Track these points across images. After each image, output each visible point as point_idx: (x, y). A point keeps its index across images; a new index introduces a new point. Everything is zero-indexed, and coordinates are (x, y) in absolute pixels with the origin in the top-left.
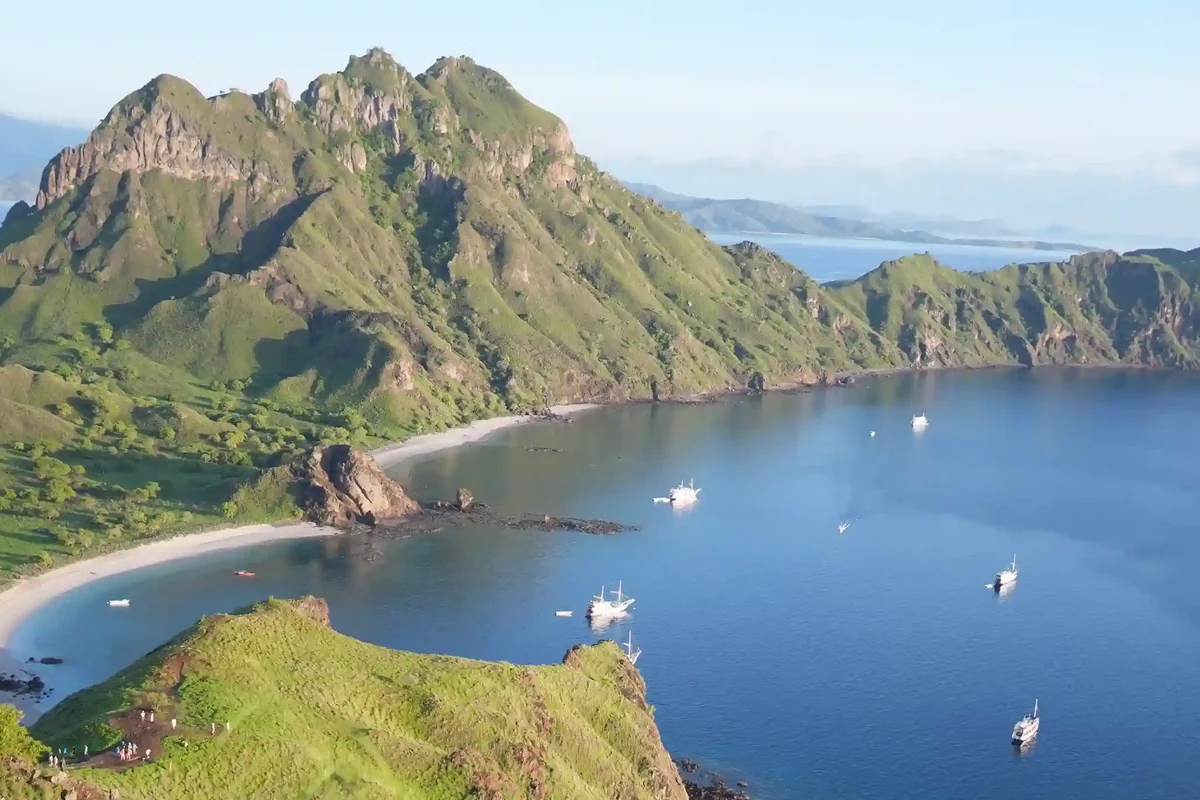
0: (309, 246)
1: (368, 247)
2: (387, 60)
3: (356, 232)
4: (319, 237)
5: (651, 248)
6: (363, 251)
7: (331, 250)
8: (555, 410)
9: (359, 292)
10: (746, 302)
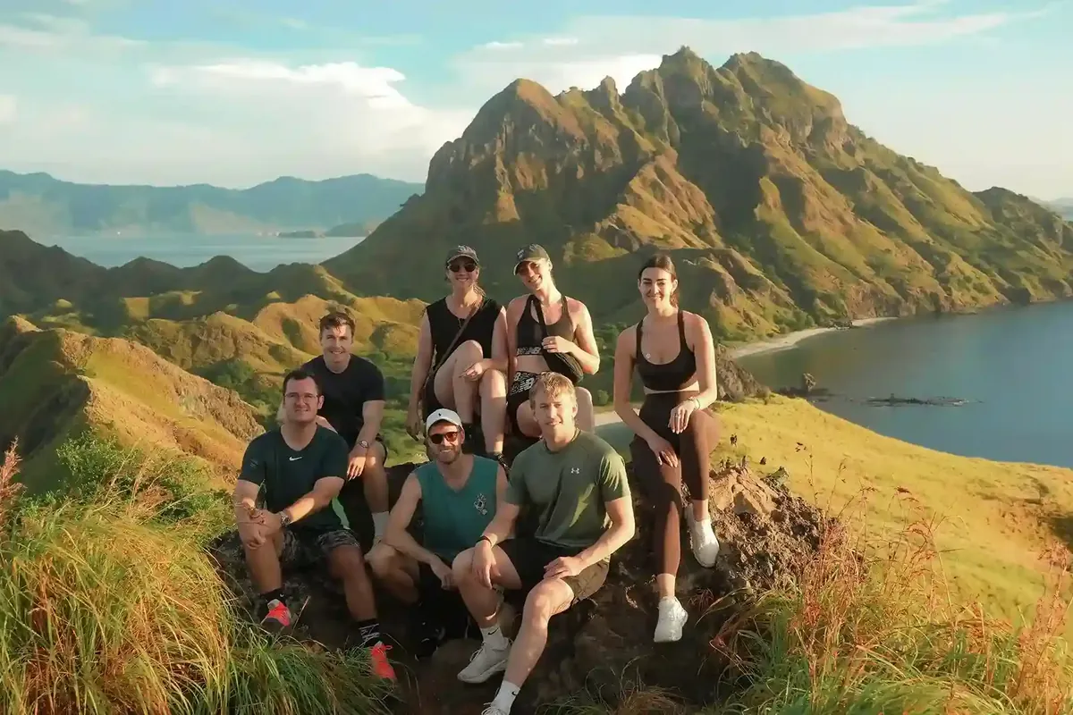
0: (639, 203)
1: (686, 203)
2: (693, 57)
3: (677, 192)
4: (647, 196)
5: (918, 194)
6: (682, 204)
7: (656, 204)
8: (855, 323)
9: (682, 237)
10: (1003, 235)
